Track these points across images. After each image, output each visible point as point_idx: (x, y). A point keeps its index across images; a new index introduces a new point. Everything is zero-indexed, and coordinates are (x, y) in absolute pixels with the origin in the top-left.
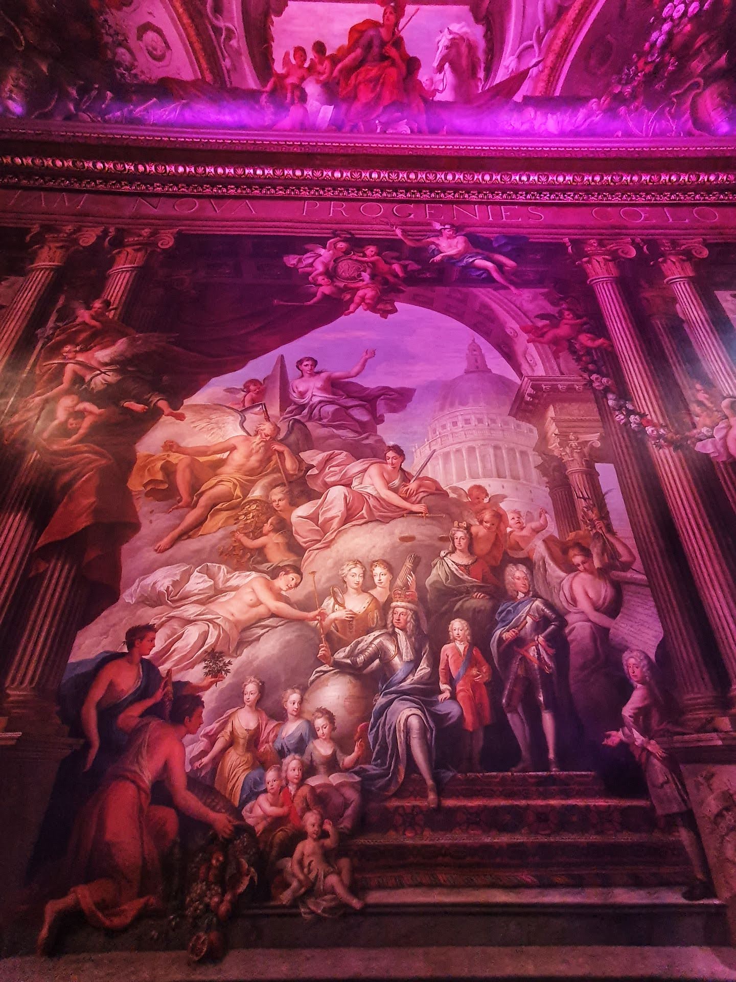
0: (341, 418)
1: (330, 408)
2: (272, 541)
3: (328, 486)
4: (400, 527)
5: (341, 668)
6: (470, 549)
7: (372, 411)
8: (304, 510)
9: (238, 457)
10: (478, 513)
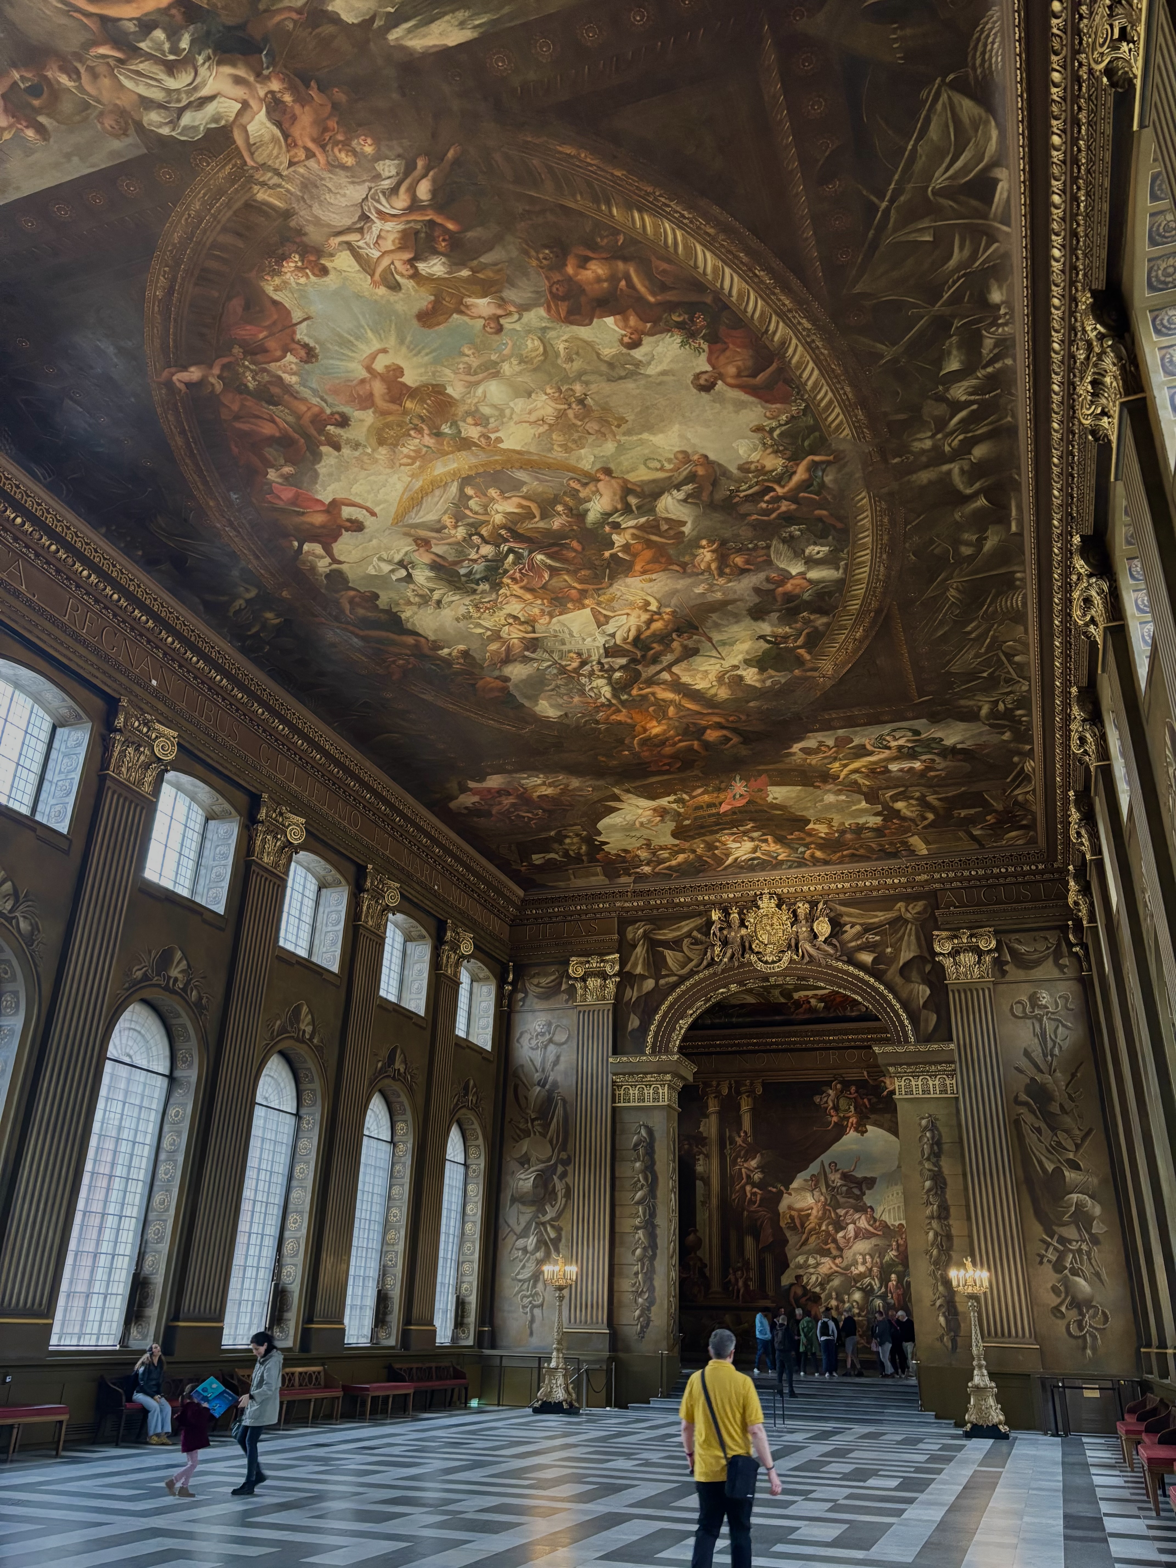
0: (849, 1194)
1: (844, 1189)
2: (832, 1246)
3: (848, 1224)
4: (874, 1241)
5: (859, 1289)
6: (898, 1250)
7: (861, 1190)
8: (841, 1234)
9: (814, 1212)
10: (901, 1236)
